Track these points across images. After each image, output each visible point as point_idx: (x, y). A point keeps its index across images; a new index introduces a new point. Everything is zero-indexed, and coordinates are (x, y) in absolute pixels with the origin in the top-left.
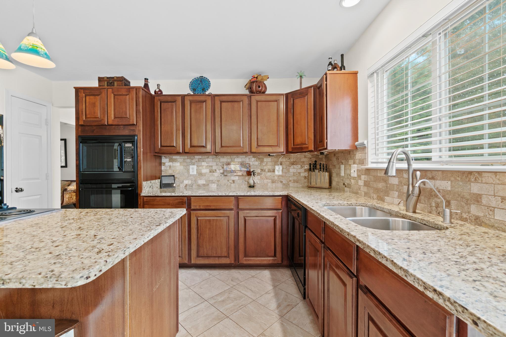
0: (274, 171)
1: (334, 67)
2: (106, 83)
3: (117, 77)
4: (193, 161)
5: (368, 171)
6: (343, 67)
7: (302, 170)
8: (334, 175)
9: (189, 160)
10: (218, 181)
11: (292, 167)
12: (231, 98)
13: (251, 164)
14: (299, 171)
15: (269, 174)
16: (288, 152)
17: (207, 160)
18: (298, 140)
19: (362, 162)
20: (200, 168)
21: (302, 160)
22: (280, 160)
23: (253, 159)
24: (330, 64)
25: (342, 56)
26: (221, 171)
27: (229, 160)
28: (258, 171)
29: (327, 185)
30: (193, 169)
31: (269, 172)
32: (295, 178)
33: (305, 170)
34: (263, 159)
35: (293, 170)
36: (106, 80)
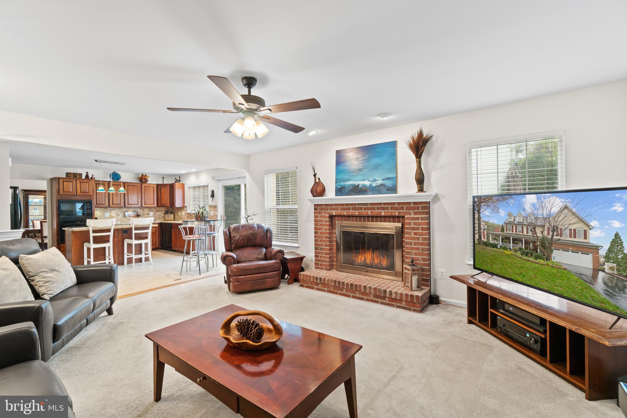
0: (149, 214)
1: (177, 180)
2: (72, 175)
3: (79, 174)
4: (107, 210)
5: (188, 213)
6: (180, 181)
7: (162, 214)
8: (176, 215)
9: (104, 210)
10: (121, 220)
11: (157, 212)
12: (133, 184)
13: (138, 211)
14: (160, 214)
15: (147, 216)
16: (158, 206)
17: (115, 210)
18: (163, 202)
19: (186, 211)
20: (111, 214)
21: (162, 210)
22: (152, 209)
23: (139, 209)
24: (176, 179)
25: (180, 177)
26: (123, 215)
27: (127, 210)
28: (142, 214)
29: (173, 219)
30: (107, 214)
31: (147, 215)
32: (159, 217)
33: (163, 214)
34: (144, 209)
35: (158, 214)
36: (72, 174)
